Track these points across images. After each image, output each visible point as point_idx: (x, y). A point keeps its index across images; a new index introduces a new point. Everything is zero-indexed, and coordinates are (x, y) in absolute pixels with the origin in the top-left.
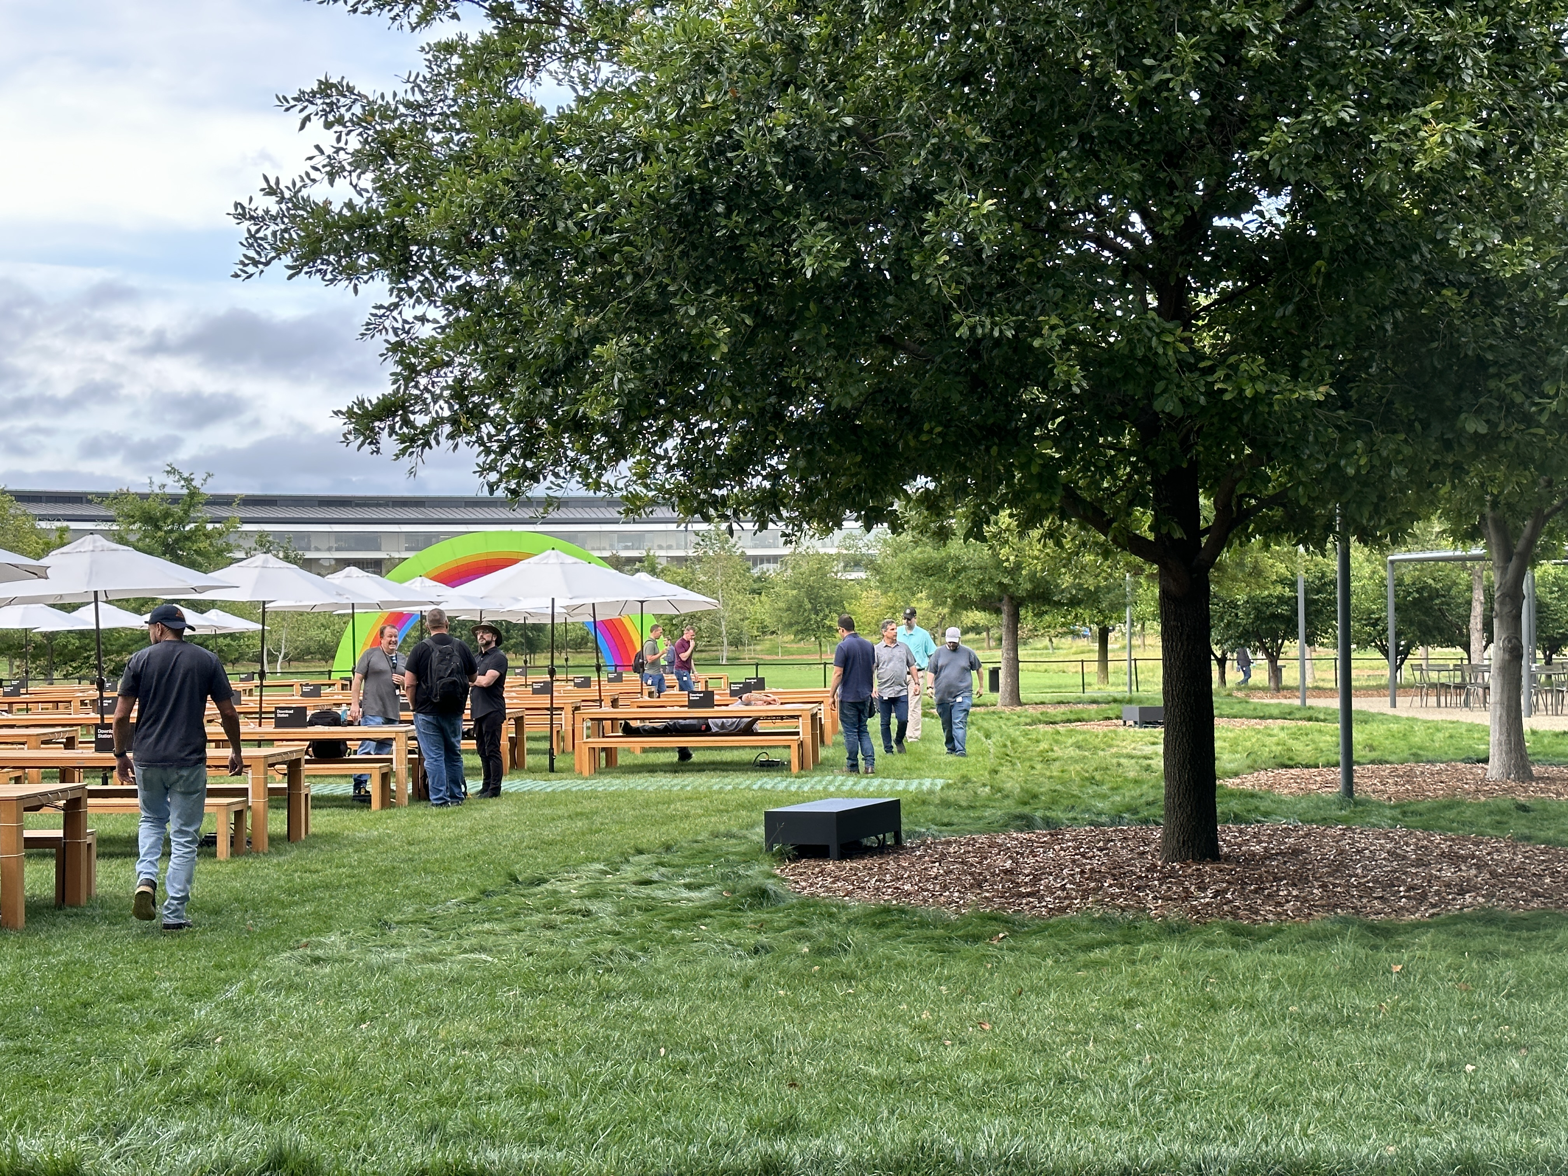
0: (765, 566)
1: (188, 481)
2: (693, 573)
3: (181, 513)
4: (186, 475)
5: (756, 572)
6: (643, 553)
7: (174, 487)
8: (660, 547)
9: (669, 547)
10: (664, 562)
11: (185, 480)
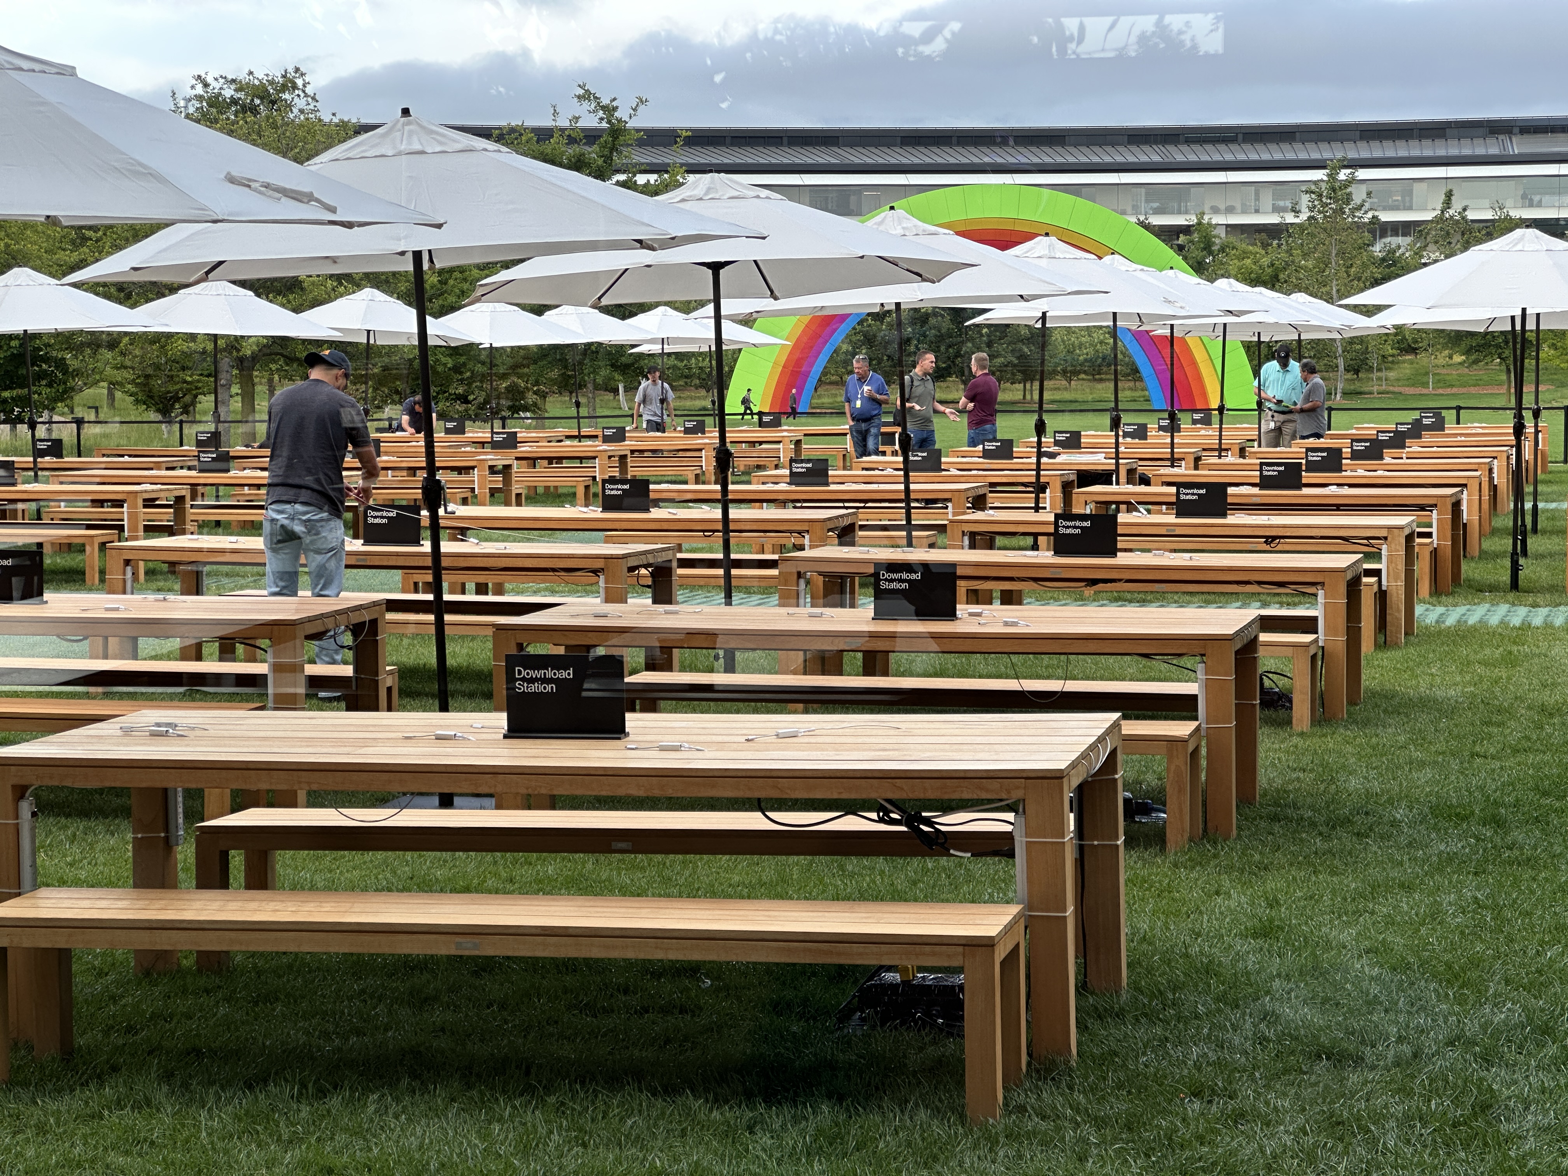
0: (1394, 241)
1: (609, 110)
2: (1289, 252)
3: (600, 162)
4: (605, 101)
5: (1378, 249)
6: (1193, 220)
7: (591, 121)
8: (1215, 210)
9: (1230, 210)
10: (1222, 233)
11: (604, 108)
